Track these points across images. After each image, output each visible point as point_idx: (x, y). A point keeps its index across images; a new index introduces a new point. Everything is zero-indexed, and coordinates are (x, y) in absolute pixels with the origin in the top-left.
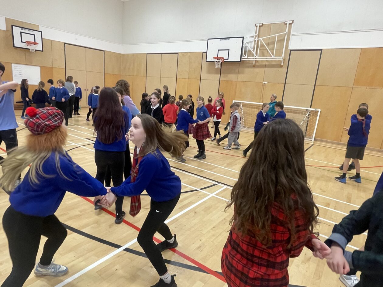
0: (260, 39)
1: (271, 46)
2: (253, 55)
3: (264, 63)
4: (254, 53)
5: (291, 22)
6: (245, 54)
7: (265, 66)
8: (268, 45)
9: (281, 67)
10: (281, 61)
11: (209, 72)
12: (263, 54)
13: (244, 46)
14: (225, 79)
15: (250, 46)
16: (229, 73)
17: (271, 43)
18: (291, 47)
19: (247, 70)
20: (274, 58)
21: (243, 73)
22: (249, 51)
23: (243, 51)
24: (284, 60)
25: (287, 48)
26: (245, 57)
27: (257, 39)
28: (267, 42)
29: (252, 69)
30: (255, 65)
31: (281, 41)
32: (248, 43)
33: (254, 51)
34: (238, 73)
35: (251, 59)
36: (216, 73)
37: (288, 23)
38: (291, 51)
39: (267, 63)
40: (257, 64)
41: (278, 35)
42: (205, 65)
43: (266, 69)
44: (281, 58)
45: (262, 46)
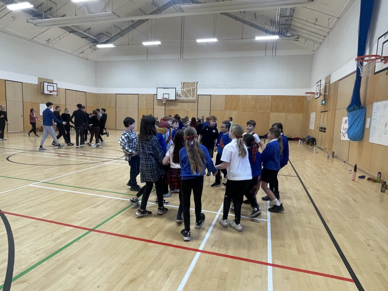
0: (184, 89)
1: (189, 93)
2: (181, 97)
3: (187, 101)
4: (182, 96)
5: (197, 82)
6: (177, 96)
7: (188, 102)
8: (188, 92)
9: (195, 102)
10: (194, 100)
11: (158, 105)
12: (186, 97)
13: (176, 92)
14: (168, 109)
15: (179, 92)
16: (170, 105)
17: (189, 91)
18: (198, 94)
19: (179, 104)
20: (191, 98)
21: (177, 105)
22: (179, 95)
23: (176, 95)
24: (196, 99)
25: (196, 94)
26: (178, 98)
27: (182, 89)
28: (187, 90)
29: (181, 103)
30: (183, 102)
31: (194, 90)
32: (178, 91)
33: (181, 94)
34: (175, 105)
35: (181, 99)
36: (163, 105)
37: (196, 83)
38: (198, 95)
39: (188, 101)
40: (184, 101)
41: (192, 88)
42: (156, 101)
43: (188, 103)
44: (194, 99)
45: (185, 92)
